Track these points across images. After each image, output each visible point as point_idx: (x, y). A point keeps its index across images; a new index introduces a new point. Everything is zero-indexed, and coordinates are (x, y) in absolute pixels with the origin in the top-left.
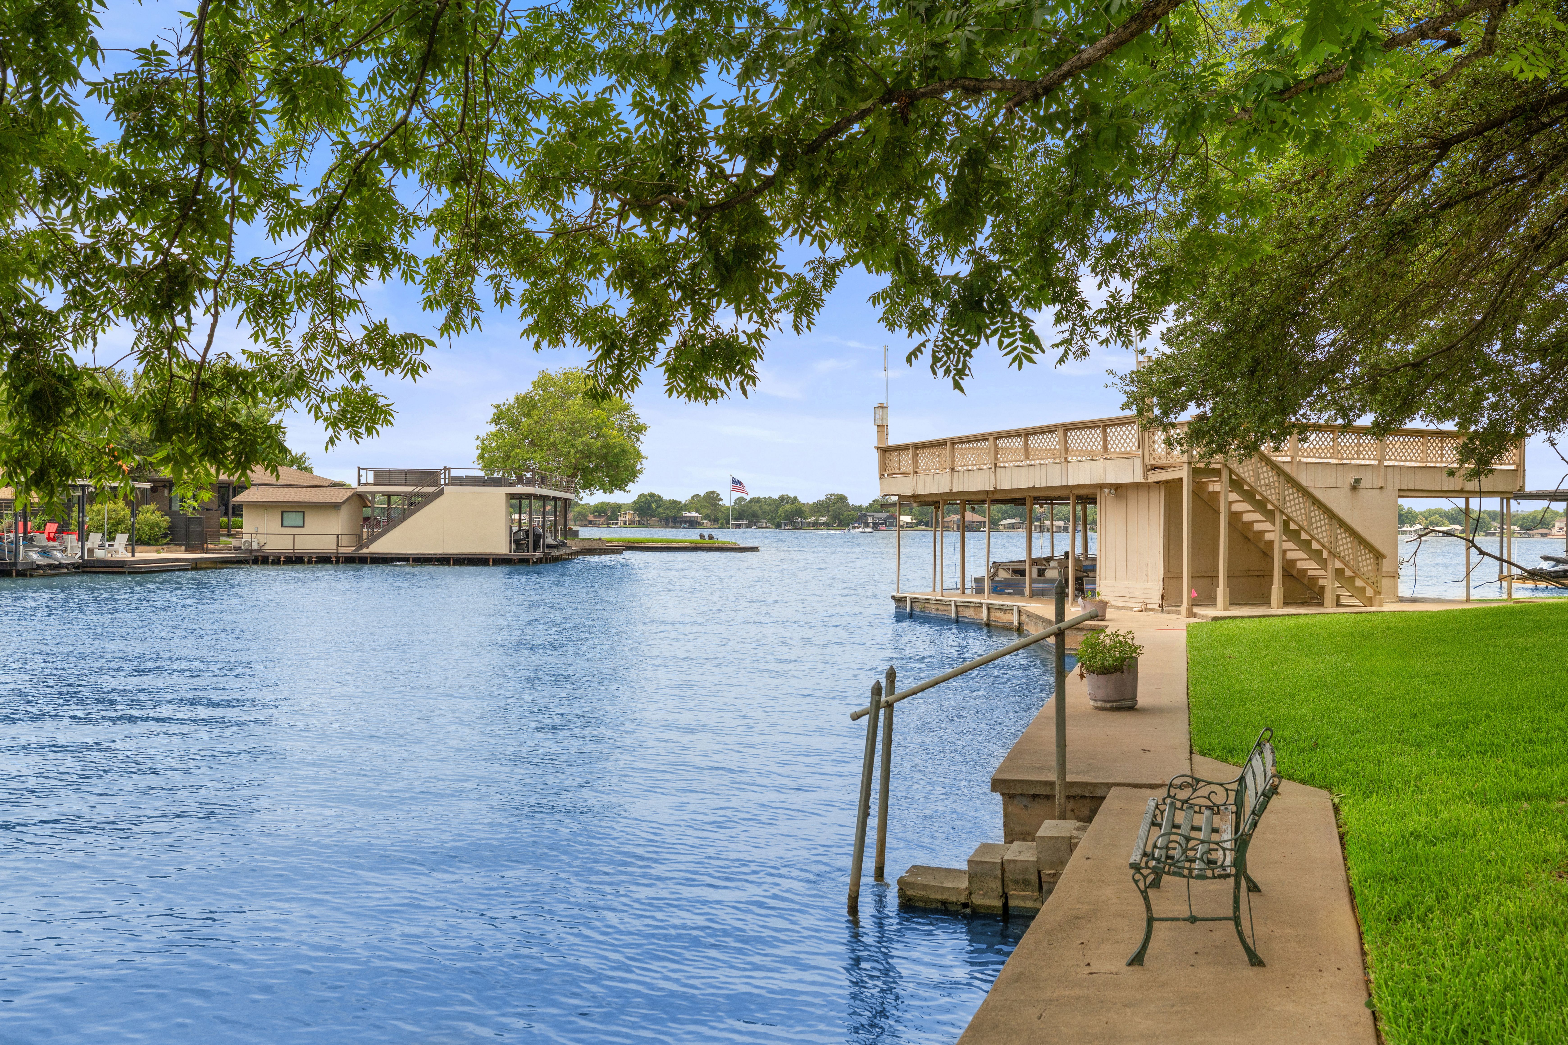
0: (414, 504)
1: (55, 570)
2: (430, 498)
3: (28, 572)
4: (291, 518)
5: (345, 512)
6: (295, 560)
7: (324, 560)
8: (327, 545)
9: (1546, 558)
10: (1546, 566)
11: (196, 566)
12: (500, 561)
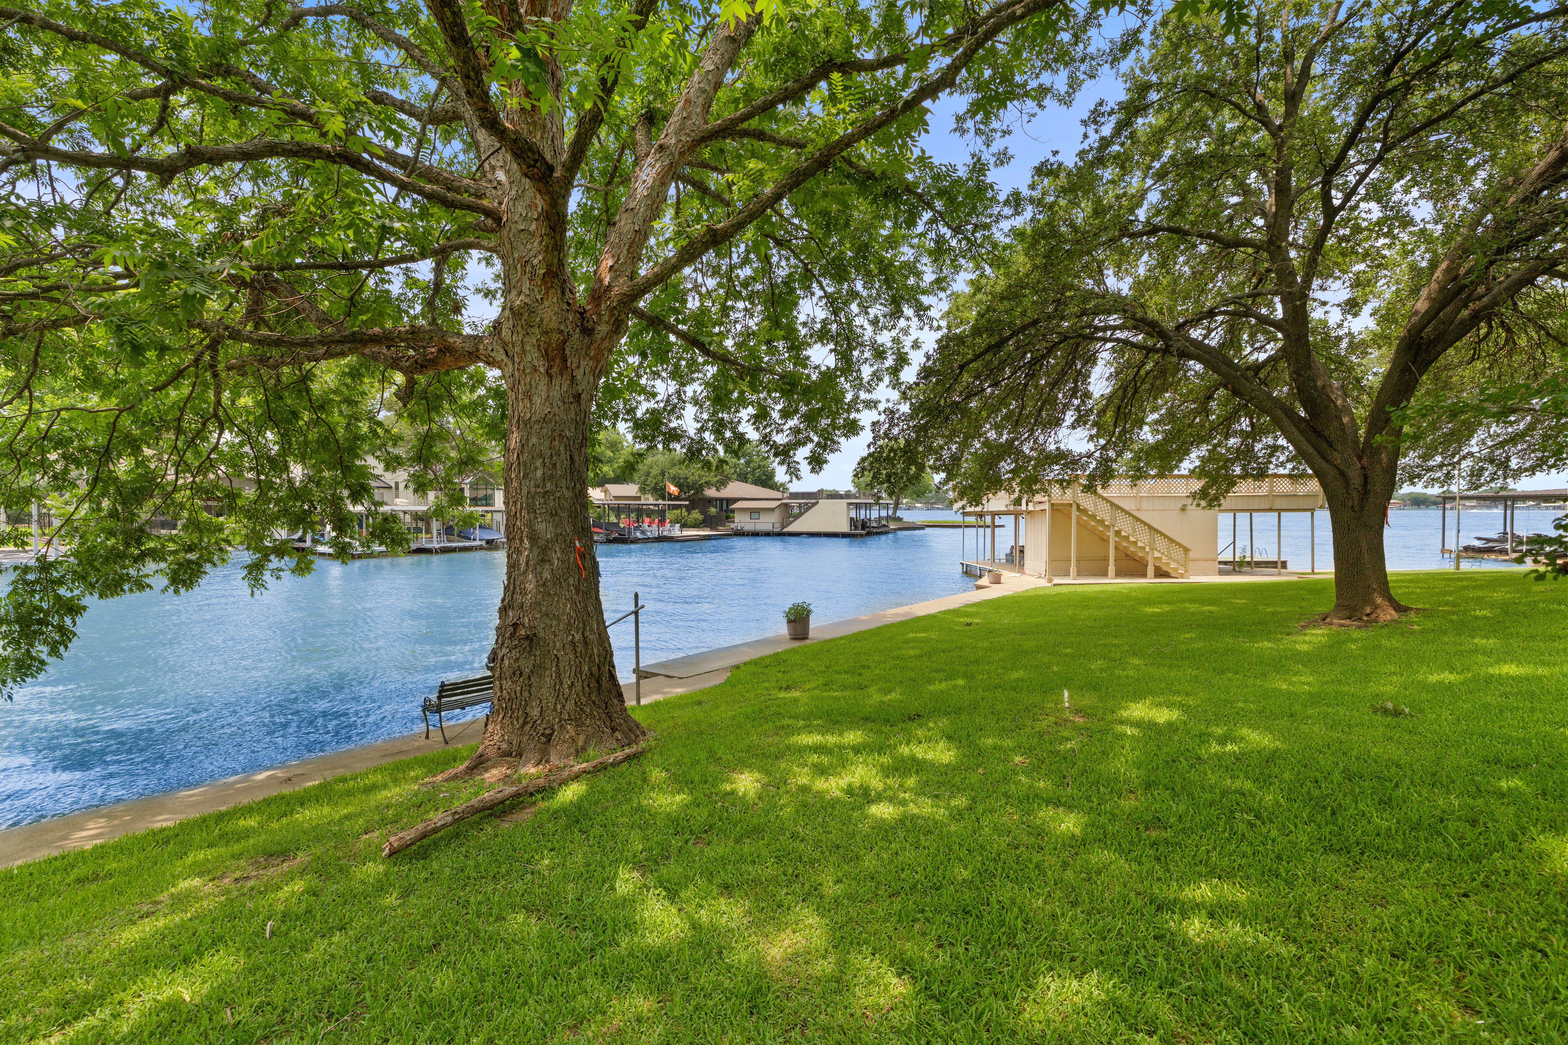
0: (809, 507)
1: (647, 540)
2: (814, 504)
3: (635, 541)
4: (754, 515)
5: (777, 512)
6: (755, 534)
7: (767, 534)
8: (768, 527)
9: (1479, 539)
10: (1478, 544)
11: (715, 538)
12: (844, 535)
